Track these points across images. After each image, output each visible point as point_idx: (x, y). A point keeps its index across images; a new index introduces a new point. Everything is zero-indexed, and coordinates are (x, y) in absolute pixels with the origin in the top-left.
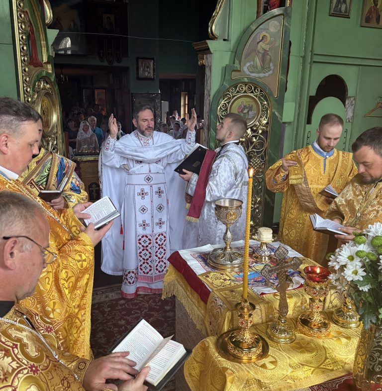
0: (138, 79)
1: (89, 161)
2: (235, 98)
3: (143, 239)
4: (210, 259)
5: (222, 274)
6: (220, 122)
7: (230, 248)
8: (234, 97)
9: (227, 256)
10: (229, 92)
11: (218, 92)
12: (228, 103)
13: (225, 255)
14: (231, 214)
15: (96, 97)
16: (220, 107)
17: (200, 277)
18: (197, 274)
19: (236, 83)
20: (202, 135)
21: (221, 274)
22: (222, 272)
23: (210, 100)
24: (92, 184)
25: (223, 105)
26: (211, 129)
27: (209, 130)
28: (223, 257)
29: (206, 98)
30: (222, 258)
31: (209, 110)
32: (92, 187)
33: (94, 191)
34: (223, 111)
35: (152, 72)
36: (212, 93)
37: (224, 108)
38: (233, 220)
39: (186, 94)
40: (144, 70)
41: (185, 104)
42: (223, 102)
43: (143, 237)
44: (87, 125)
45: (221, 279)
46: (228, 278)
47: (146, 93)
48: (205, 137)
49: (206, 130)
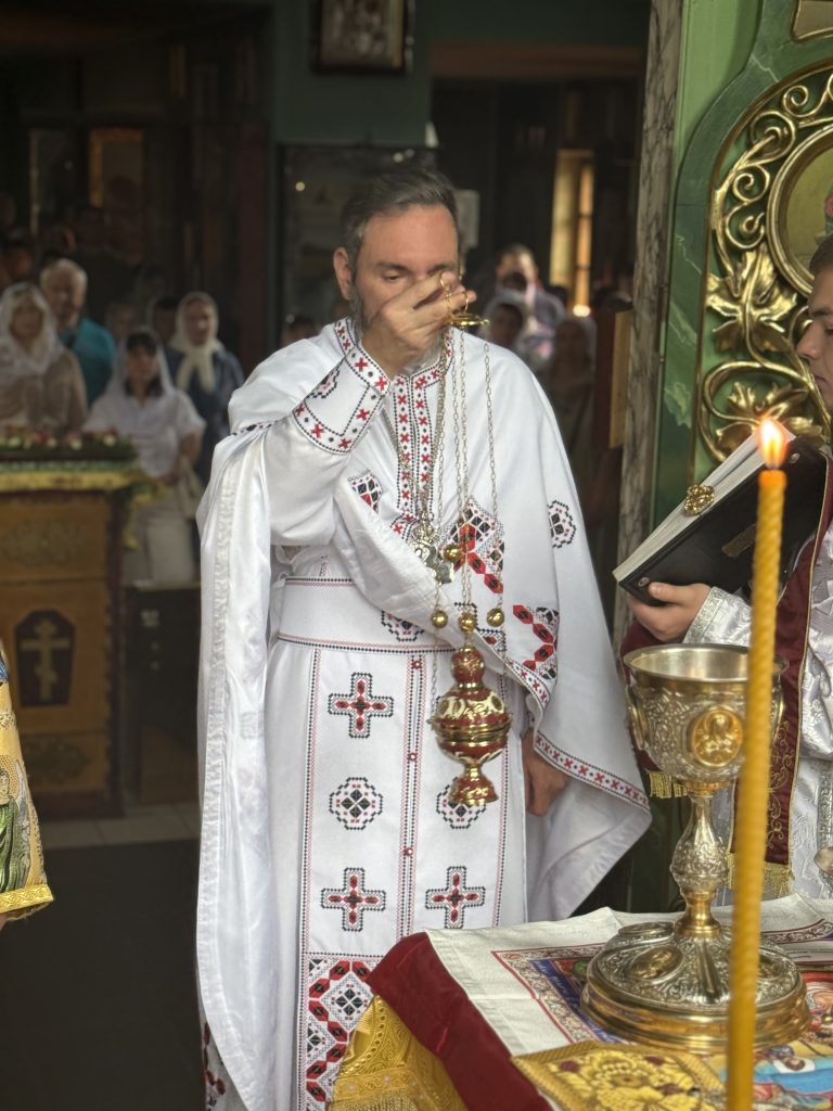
0: (320, 68)
1: (23, 494)
2: (812, 139)
3: (337, 988)
4: (600, 981)
5: (658, 1062)
6: (723, 273)
7: (711, 922)
8: (804, 133)
9: (692, 964)
10: (780, 107)
11: (717, 107)
12: (774, 168)
13: (677, 956)
14: (713, 722)
15: (96, 168)
16: (724, 189)
17: (529, 1069)
18: (514, 1051)
19: (815, 58)
20: (625, 341)
21: (650, 1060)
22: (655, 1053)
23: (670, 150)
24: (36, 618)
25: (745, 180)
26: (676, 311)
27: (660, 312)
28: (669, 969)
29: (650, 138)
30: (659, 974)
31: (666, 206)
32: (34, 636)
33: (46, 659)
34: (745, 211)
35: (393, 32)
36: (687, 112)
37: (747, 194)
38: (726, 757)
39: (583, 163)
40: (351, 26)
41: (575, 217)
42: (742, 163)
43: (339, 971)
44: (33, 308)
45: (644, 1081)
46: (685, 1082)
47: (357, 147)
48: (641, 355)
49: (646, 317)
